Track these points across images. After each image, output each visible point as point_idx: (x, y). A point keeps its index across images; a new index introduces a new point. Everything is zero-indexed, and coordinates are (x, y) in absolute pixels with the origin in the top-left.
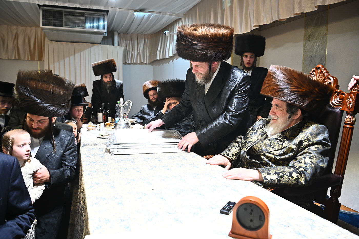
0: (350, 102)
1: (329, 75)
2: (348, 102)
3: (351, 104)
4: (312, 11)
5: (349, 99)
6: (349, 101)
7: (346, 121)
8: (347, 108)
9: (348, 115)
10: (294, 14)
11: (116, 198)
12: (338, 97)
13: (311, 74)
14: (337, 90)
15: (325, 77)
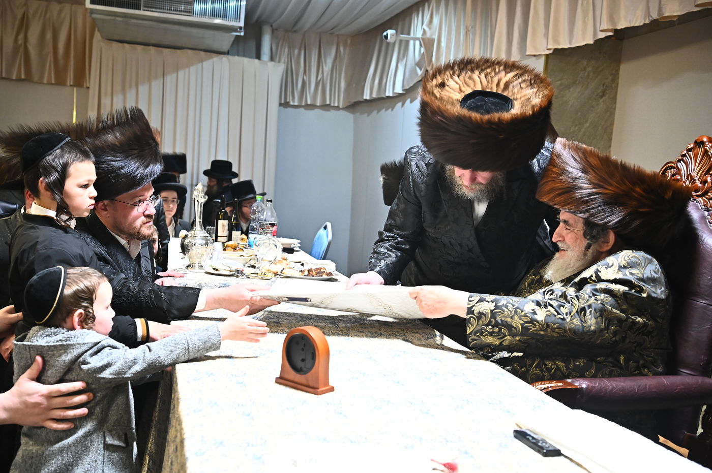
13: (684, 156)
15: (711, 165)
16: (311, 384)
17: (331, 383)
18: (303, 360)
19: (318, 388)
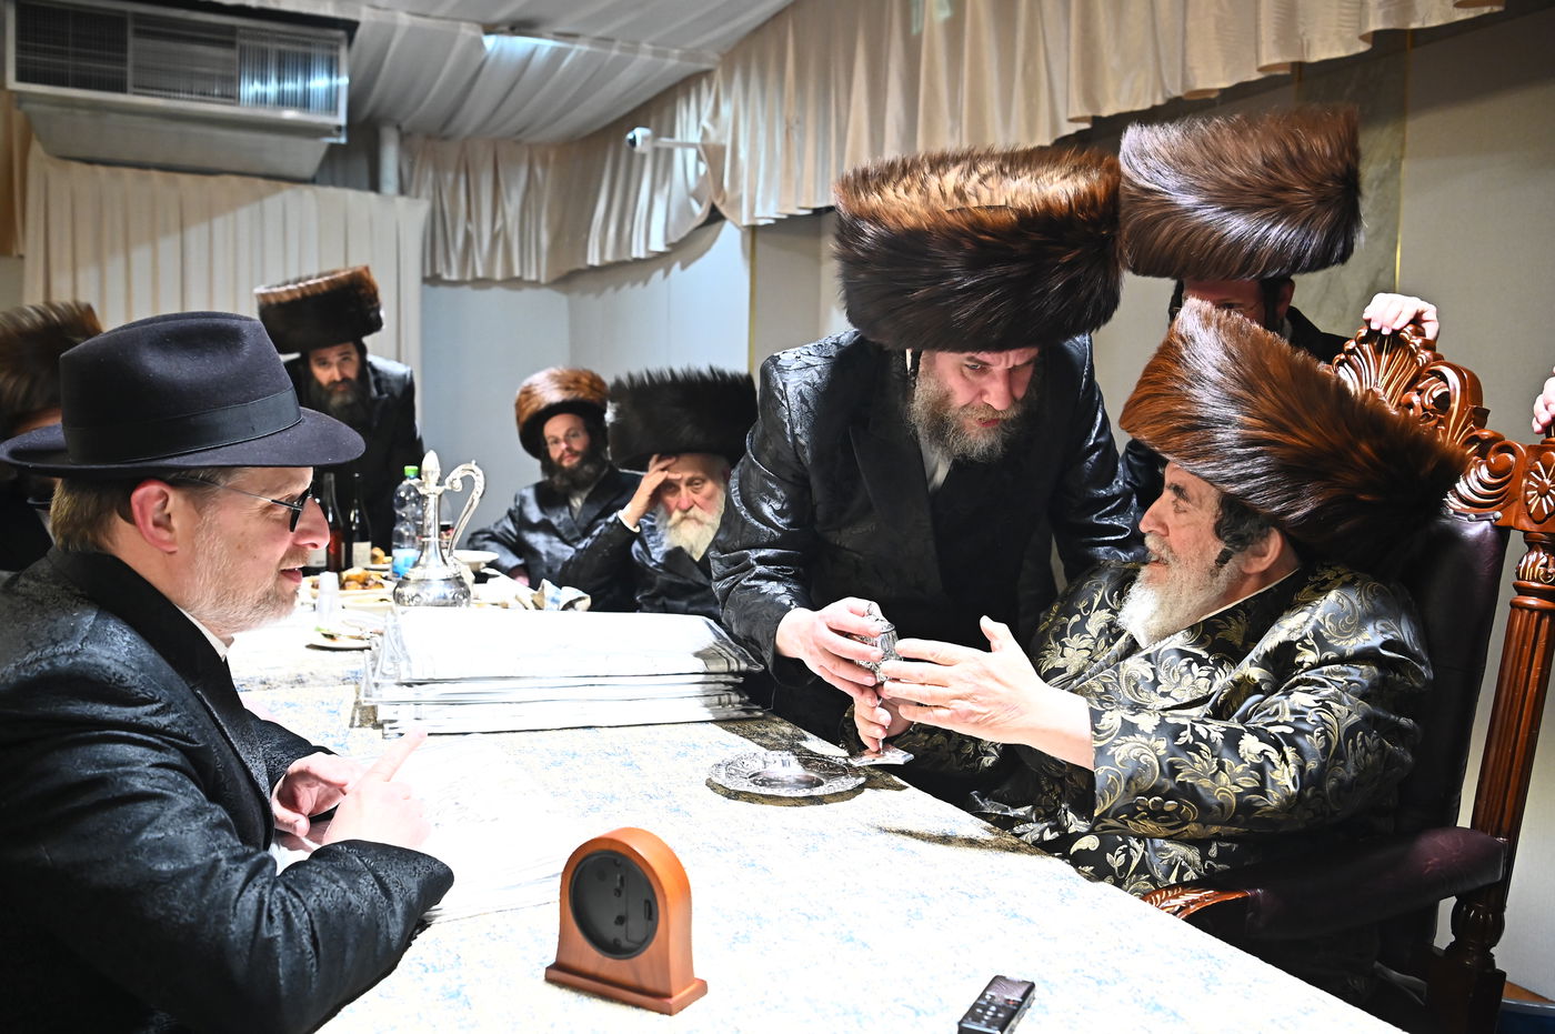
0: (1543, 492)
1: (1438, 358)
2: (1532, 488)
3: (1548, 497)
4: (1342, 54)
5: (1538, 473)
6: (1537, 482)
7: (1523, 579)
8: (1530, 515)
9: (1531, 550)
10: (1261, 70)
11: (429, 967)
12: (1481, 464)
13: (1352, 352)
14: (1476, 433)
15: (1420, 370)
16: (649, 984)
17: (699, 973)
18: (621, 920)
19: (670, 996)
